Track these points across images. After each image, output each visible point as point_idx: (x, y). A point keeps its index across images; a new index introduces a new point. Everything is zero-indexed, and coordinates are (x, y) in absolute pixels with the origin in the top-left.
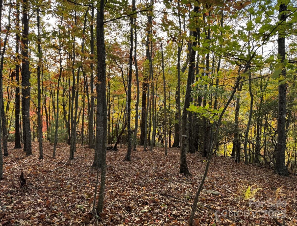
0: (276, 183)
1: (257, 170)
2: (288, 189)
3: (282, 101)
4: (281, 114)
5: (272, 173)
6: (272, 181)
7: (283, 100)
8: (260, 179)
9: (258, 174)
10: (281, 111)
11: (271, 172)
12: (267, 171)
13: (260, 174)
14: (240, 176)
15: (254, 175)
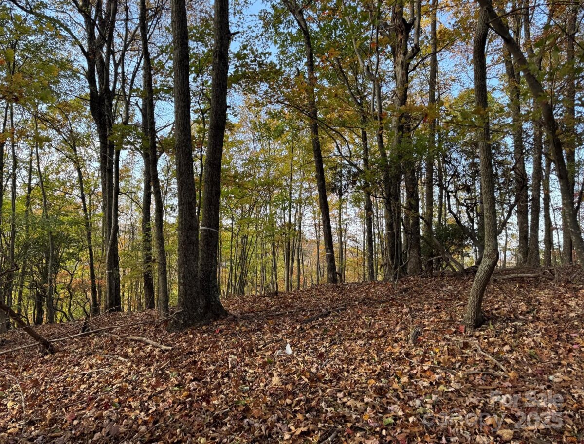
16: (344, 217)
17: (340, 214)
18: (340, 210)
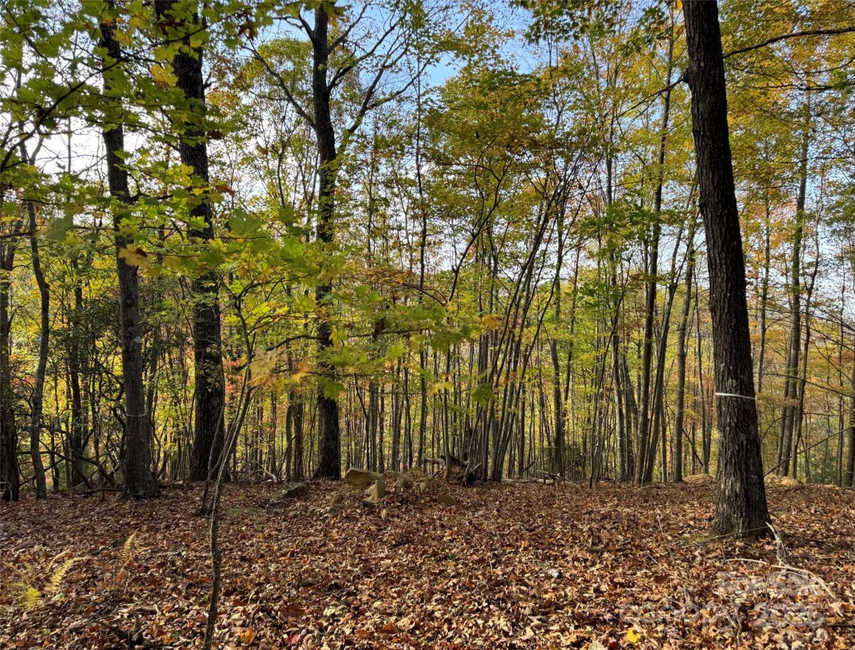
0: (128, 524)
1: (75, 505)
2: (158, 530)
3: (128, 301)
4: (129, 337)
5: (119, 501)
6: (118, 523)
7: (131, 298)
8: (82, 530)
9: (76, 517)
10: (130, 329)
11: (113, 500)
12: (103, 500)
13: (83, 514)
14: (20, 541)
15: (65, 523)
16: (807, 258)
17: (797, 251)
18: (798, 242)
